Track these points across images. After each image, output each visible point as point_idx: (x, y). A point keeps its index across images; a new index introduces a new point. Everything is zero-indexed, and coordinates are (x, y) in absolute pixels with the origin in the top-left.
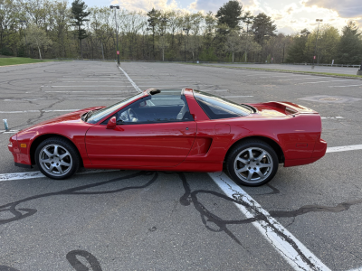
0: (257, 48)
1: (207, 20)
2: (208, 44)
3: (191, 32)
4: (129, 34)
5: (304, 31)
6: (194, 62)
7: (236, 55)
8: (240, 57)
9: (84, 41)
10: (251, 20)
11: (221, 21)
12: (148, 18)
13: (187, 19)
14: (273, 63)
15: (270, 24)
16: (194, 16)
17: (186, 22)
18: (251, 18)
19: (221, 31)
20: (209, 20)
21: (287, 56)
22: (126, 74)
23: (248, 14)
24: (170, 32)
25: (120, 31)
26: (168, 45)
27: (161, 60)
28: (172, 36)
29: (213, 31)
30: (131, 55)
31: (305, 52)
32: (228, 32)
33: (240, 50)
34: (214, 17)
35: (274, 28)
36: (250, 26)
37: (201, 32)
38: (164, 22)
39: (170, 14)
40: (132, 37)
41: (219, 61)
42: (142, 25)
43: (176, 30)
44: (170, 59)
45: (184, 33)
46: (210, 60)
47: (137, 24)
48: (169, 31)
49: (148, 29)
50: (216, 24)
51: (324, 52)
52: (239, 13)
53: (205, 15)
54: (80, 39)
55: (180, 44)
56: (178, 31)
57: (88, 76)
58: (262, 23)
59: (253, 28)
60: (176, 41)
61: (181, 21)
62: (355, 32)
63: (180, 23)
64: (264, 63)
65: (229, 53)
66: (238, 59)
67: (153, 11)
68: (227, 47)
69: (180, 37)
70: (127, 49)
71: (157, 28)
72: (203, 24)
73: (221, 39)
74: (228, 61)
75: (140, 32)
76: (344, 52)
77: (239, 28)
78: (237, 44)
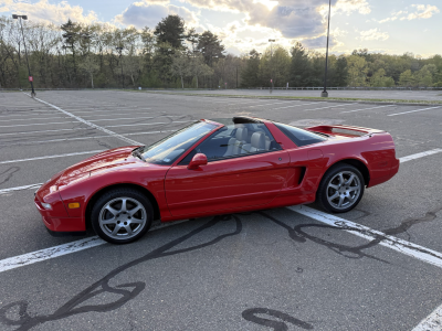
0: (208, 71)
1: (143, 38)
2: (148, 67)
3: (125, 52)
4: (35, 53)
5: (253, 52)
6: (135, 88)
7: (185, 80)
8: (189, 82)
10: (196, 39)
11: (162, 39)
12: (63, 32)
13: (118, 35)
15: (218, 44)
16: (126, 33)
17: (117, 39)
18: (196, 36)
19: (163, 51)
20: (146, 38)
21: (240, 80)
23: (192, 31)
24: (97, 52)
25: (22, 48)
27: (89, 87)
28: (100, 56)
29: (153, 51)
31: (259, 74)
32: (172, 53)
33: (190, 74)
34: (152, 34)
35: (222, 49)
36: (196, 45)
37: (138, 52)
38: (86, 39)
39: (93, 29)
40: (42, 57)
41: (166, 87)
42: (56, 42)
43: (104, 49)
44: (102, 86)
45: (116, 53)
46: (154, 86)
47: (47, 40)
48: (94, 50)
49: (64, 47)
50: (155, 42)
51: (278, 75)
52: (181, 30)
53: (140, 31)
55: (111, 66)
56: (107, 50)
58: (208, 42)
59: (198, 48)
60: (106, 63)
61: (109, 38)
62: (302, 52)
63: (108, 39)
64: (216, 88)
65: (176, 78)
67: (69, 23)
68: (174, 70)
69: (111, 58)
71: (77, 46)
72: (139, 42)
73: (164, 60)
75: (53, 51)
76: (296, 74)
77: (184, 49)
78: (184, 66)
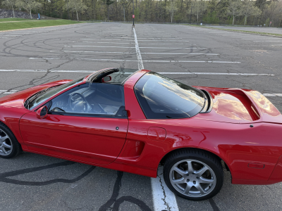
0: (257, 12)
2: (212, 9)
6: (198, 24)
7: (237, 18)
8: (240, 21)
9: (111, 6)
14: (271, 26)
22: (135, 36)
26: (176, 9)
27: (170, 22)
30: (146, 18)
33: (241, 14)
41: (220, 24)
44: (178, 21)
46: (213, 22)
54: (108, 4)
55: (187, 8)
57: (105, 37)
60: (185, 6)
65: (230, 17)
66: (238, 22)
68: (229, 11)
69: (188, 2)
70: (143, 13)
73: (224, 4)
74: (229, 24)
78: (239, 8)
